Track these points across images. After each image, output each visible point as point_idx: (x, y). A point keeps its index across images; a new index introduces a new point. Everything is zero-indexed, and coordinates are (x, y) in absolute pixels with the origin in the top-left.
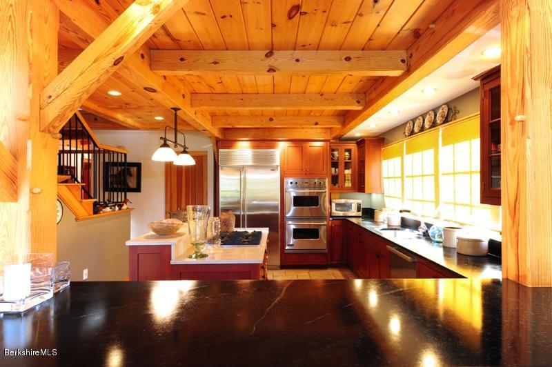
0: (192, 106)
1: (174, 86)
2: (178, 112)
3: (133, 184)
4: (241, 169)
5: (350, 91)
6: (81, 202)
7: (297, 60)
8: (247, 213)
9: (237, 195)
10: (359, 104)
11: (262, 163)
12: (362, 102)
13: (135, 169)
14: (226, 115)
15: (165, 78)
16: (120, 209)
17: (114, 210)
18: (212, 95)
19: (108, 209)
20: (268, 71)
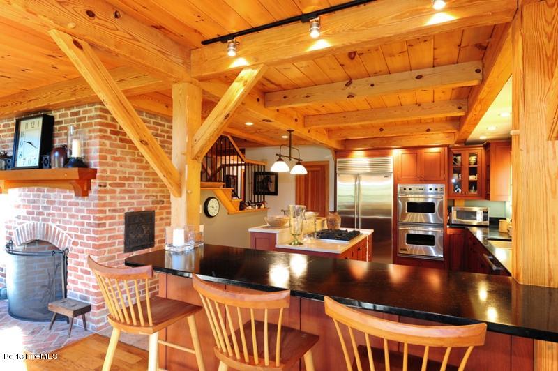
0: (305, 127)
1: (286, 114)
2: (292, 133)
3: (272, 189)
4: (357, 176)
5: (449, 98)
6: (231, 201)
7: (372, 85)
8: (360, 217)
9: (352, 200)
10: (461, 110)
11: (378, 170)
12: (464, 107)
13: (274, 176)
14: (340, 129)
15: (278, 110)
16: (259, 208)
17: (255, 208)
18: (320, 116)
19: (250, 207)
20: (348, 97)
